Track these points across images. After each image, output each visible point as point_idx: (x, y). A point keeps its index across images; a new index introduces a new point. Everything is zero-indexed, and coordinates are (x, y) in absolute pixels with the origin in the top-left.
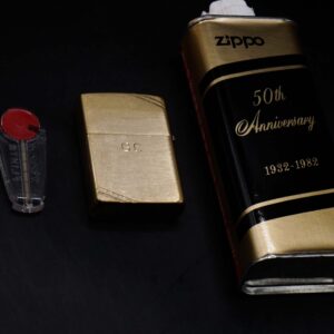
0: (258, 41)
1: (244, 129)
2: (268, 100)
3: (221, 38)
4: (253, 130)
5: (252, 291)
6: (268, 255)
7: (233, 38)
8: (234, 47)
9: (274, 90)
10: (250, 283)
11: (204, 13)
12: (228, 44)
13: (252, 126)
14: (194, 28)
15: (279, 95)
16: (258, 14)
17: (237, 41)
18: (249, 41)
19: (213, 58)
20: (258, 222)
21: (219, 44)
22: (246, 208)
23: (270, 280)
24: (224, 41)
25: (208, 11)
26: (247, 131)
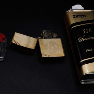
0: (85, 16)
1: (80, 40)
3: (74, 16)
4: (83, 40)
5: (83, 83)
6: (86, 73)
7: (78, 16)
9: (89, 29)
10: (82, 81)
11: (70, 9)
12: (76, 17)
13: (82, 39)
14: (68, 13)
15: (90, 30)
16: (85, 9)
17: (79, 16)
18: (82, 16)
19: (72, 21)
20: (84, 64)
21: (74, 17)
22: (81, 61)
23: (88, 80)
24: (75, 16)
25: (71, 9)
26: (81, 40)
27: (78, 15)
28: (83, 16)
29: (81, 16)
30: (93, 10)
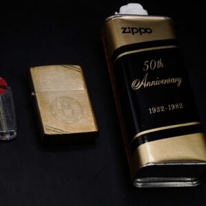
0: (149, 31)
1: (137, 85)
2: (153, 67)
3: (125, 29)
4: (143, 86)
5: (140, 185)
6: (149, 163)
7: (133, 29)
8: (133, 34)
9: (157, 61)
10: (139, 180)
11: (116, 13)
12: (130, 32)
13: (142, 83)
14: (109, 22)
15: (160, 64)
16: (150, 14)
17: (135, 30)
18: (143, 31)
19: (120, 40)
20: (144, 142)
21: (124, 32)
22: (136, 133)
23: (151, 178)
24: (127, 30)
25: (118, 12)
26: (139, 86)
27: (133, 27)
28: (146, 31)
29: (140, 29)
30: (168, 18)
